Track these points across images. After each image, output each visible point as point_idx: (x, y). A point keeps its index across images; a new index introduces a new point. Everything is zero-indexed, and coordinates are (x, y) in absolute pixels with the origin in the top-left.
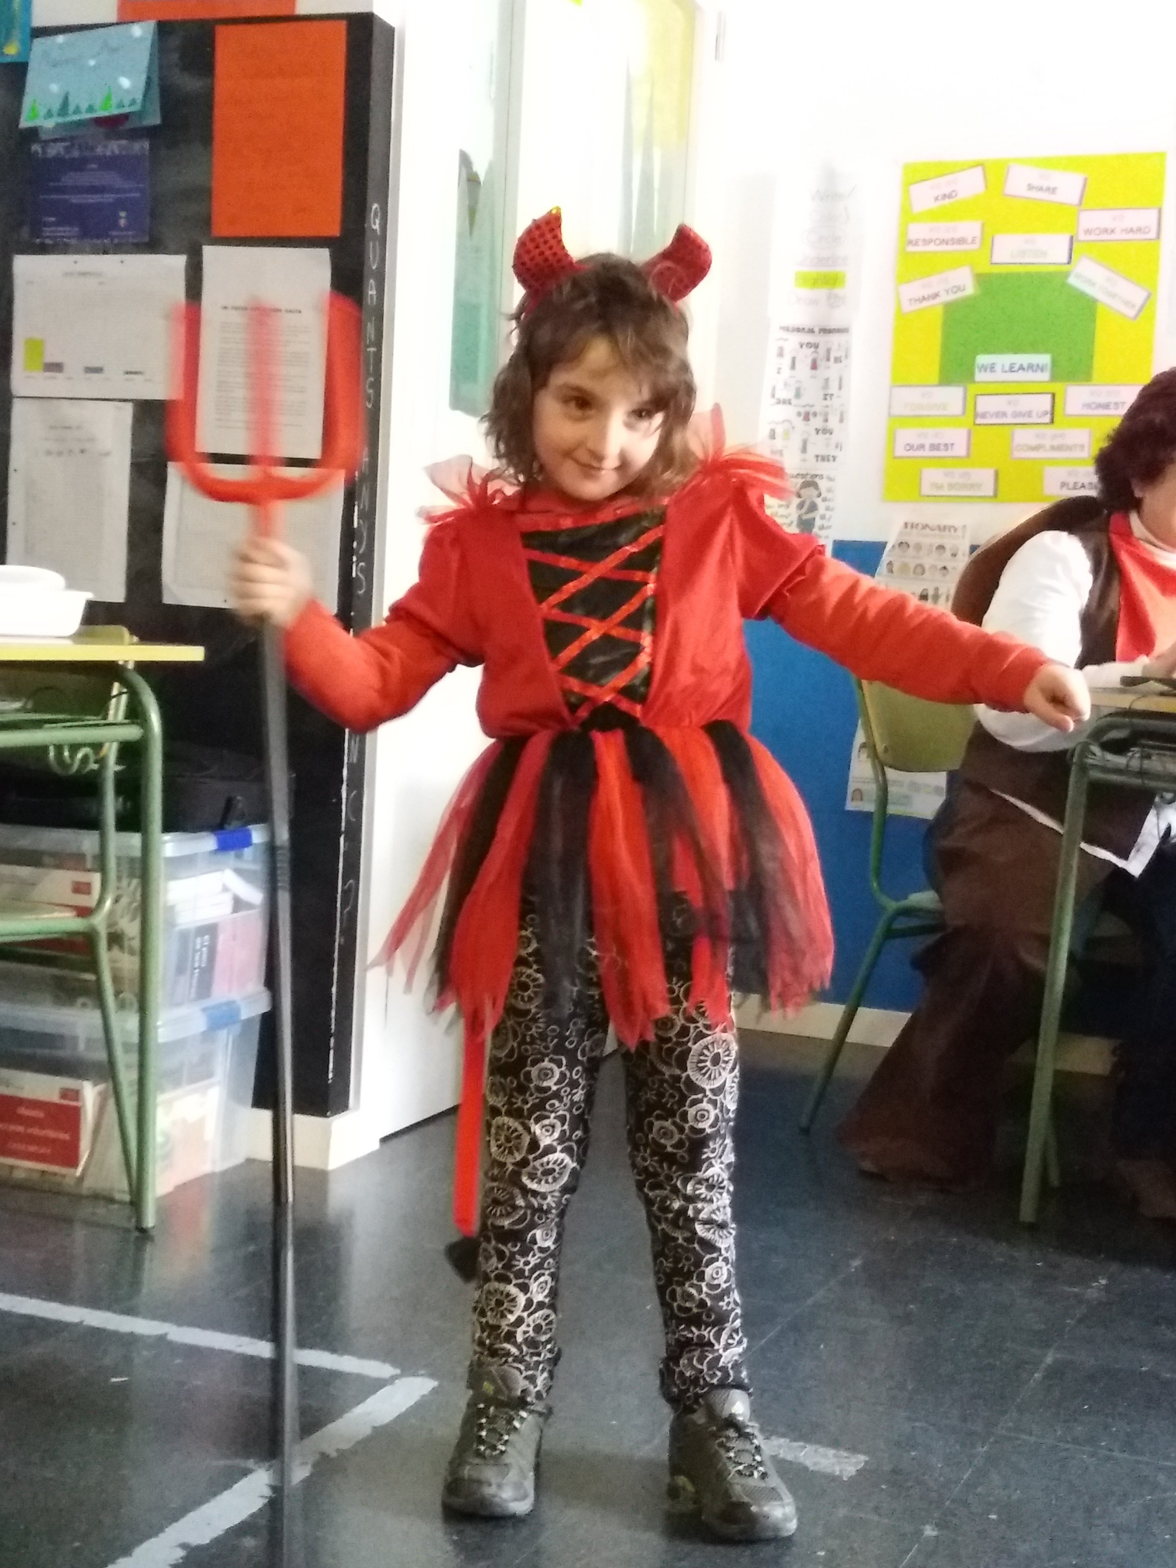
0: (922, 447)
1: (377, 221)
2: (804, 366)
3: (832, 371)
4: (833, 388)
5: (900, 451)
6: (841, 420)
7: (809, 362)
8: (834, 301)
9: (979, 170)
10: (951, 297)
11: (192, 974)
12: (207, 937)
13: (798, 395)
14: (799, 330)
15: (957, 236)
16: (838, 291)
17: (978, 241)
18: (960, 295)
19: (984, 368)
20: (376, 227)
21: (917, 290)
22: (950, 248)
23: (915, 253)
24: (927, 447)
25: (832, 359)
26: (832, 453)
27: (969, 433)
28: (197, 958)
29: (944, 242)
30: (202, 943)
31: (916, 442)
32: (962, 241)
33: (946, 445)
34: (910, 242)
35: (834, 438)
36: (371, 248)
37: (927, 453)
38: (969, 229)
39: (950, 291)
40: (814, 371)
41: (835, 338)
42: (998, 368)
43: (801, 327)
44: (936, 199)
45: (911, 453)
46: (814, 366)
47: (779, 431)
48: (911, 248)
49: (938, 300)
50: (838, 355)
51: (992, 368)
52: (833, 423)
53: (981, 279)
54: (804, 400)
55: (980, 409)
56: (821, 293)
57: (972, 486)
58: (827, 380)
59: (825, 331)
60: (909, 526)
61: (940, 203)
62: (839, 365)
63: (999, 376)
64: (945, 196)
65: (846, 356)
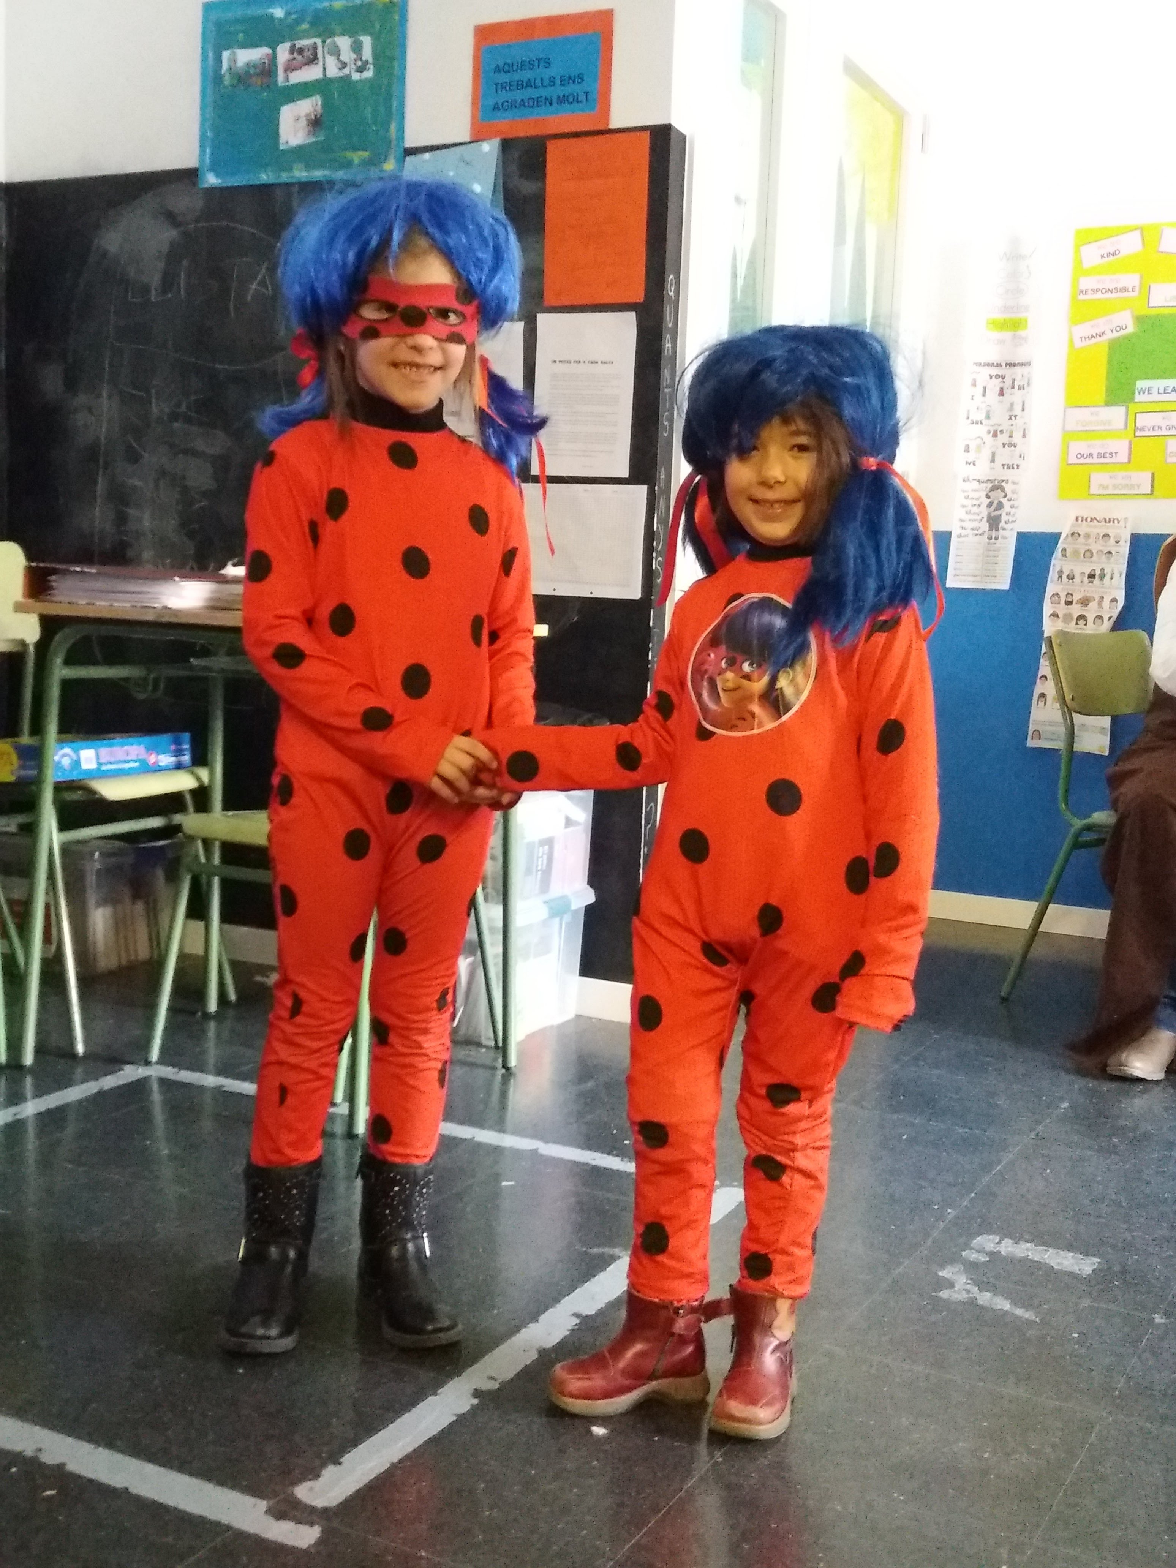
0: (1091, 455)
1: (673, 289)
2: (992, 394)
3: (1017, 397)
4: (1017, 410)
5: (1073, 459)
6: (1024, 436)
7: (998, 390)
8: (1018, 340)
9: (1138, 232)
10: (1116, 334)
11: (537, 875)
12: (546, 847)
13: (988, 417)
14: (988, 365)
15: (1120, 285)
16: (1022, 333)
17: (1137, 289)
18: (1122, 332)
19: (1142, 391)
20: (672, 294)
21: (1086, 330)
22: (1114, 295)
23: (1084, 300)
24: (1095, 456)
25: (1016, 387)
26: (1017, 461)
27: (1130, 443)
28: (540, 863)
29: (1109, 291)
30: (543, 852)
31: (1086, 452)
32: (1124, 290)
33: (1111, 454)
34: (1081, 292)
35: (1018, 451)
36: (668, 310)
37: (1095, 460)
38: (1130, 280)
39: (1114, 330)
40: (1001, 397)
41: (1018, 370)
42: (1155, 391)
43: (991, 362)
44: (1102, 256)
45: (1082, 461)
46: (1002, 393)
47: (972, 447)
48: (1081, 297)
49: (1104, 337)
50: (1021, 384)
51: (1149, 391)
52: (1017, 438)
53: (1140, 320)
54: (993, 421)
55: (1139, 424)
56: (1007, 335)
57: (1132, 486)
58: (1012, 405)
59: (1010, 365)
60: (1080, 519)
61: (1106, 260)
62: (1022, 391)
63: (1155, 397)
64: (1109, 254)
65: (1028, 384)
